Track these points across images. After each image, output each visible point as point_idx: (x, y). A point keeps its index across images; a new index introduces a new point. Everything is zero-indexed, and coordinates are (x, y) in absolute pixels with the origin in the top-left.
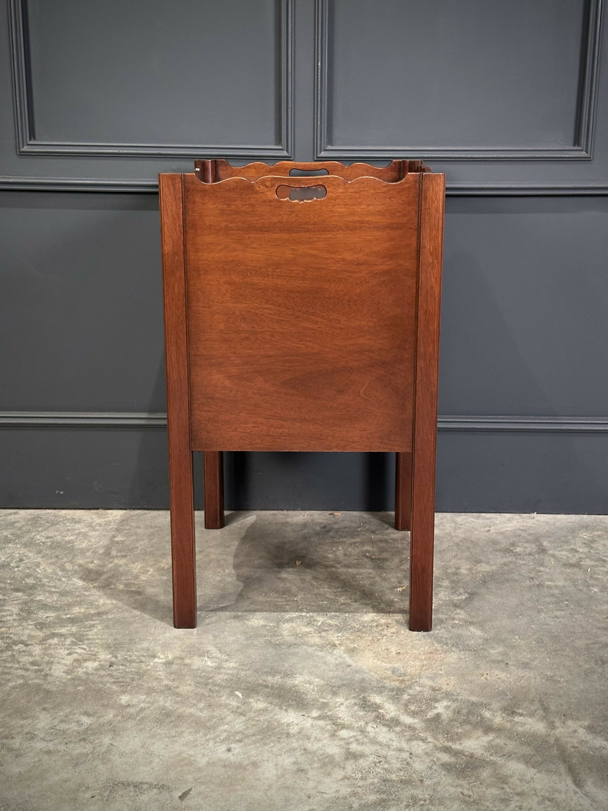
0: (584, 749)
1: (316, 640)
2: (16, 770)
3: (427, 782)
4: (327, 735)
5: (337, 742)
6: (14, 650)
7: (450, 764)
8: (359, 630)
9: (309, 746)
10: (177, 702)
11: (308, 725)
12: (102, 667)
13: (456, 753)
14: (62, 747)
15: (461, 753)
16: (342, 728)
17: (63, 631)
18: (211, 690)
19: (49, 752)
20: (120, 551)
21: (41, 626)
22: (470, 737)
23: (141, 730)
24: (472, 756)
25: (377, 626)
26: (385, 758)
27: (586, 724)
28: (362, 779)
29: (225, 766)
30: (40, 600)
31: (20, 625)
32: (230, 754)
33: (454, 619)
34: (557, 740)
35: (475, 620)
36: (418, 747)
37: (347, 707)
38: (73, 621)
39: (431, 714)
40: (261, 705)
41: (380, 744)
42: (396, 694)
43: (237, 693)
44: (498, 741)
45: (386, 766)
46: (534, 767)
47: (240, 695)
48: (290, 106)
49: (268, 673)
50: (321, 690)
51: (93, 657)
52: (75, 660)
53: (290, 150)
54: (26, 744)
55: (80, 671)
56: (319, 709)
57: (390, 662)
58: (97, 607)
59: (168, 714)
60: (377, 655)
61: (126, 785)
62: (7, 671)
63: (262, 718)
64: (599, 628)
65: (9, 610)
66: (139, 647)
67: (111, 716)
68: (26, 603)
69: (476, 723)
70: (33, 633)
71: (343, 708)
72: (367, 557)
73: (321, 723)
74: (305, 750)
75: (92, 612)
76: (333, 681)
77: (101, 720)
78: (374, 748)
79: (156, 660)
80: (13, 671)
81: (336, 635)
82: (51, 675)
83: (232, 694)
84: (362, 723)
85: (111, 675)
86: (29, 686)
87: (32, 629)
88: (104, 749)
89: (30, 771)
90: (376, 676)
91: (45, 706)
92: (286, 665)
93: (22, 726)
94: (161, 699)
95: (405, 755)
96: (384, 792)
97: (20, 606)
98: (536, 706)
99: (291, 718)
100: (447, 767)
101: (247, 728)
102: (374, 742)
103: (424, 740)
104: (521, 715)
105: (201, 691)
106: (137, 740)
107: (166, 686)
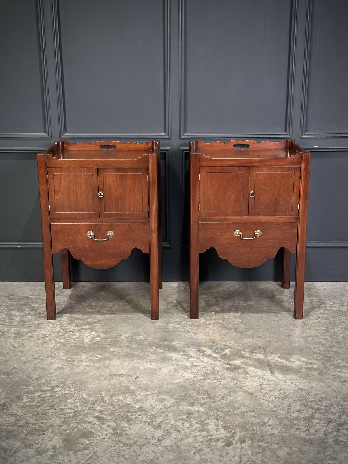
0: (276, 363)
1: (182, 329)
2: (77, 371)
3: (220, 373)
4: (185, 360)
5: (189, 362)
6: (68, 334)
7: (228, 368)
8: (198, 326)
9: (179, 363)
10: (131, 350)
11: (179, 357)
12: (102, 339)
13: (231, 365)
14: (92, 364)
15: (233, 364)
16: (191, 358)
17: (86, 327)
18: (143, 347)
19: (88, 366)
20: (103, 298)
21: (77, 325)
22: (236, 360)
23: (119, 359)
24: (236, 365)
25: (205, 324)
26: (206, 366)
27: (279, 355)
28: (197, 372)
29: (150, 369)
30: (75, 317)
31: (69, 325)
32: (151, 366)
33: (235, 322)
34: (267, 360)
35: (243, 322)
36: (218, 363)
37: (193, 351)
38: (89, 324)
39: (223, 353)
40: (162, 351)
41: (205, 362)
42: (211, 347)
43: (153, 347)
44: (246, 361)
45: (206, 369)
46: (258, 368)
47: (154, 348)
48: (169, 118)
49: (164, 341)
50: (184, 346)
51: (99, 336)
52: (92, 337)
53: (169, 135)
54: (79, 364)
55: (95, 341)
56: (183, 352)
57: (209, 337)
58: (97, 319)
59: (128, 354)
60: (205, 334)
61: (116, 375)
62: (67, 341)
63: (162, 355)
64: (290, 324)
65: (64, 320)
66: (115, 332)
67: (108, 355)
68: (70, 318)
69: (239, 356)
70: (75, 328)
71: (191, 352)
72: (203, 299)
73: (184, 356)
74: (178, 364)
75: (96, 321)
76: (188, 343)
77: (105, 356)
78: (202, 364)
79: (122, 337)
80: (69, 341)
81: (190, 328)
82: (84, 342)
83: (151, 347)
84: (198, 356)
85: (106, 342)
86: (77, 345)
87: (74, 327)
88: (107, 365)
89: (82, 371)
90: (204, 341)
91: (84, 352)
92: (171, 338)
93: (77, 358)
94: (125, 349)
95: (213, 366)
96: (205, 376)
97: (68, 319)
98: (262, 350)
99: (173, 355)
100: (227, 369)
101: (157, 358)
102: (202, 362)
103: (220, 361)
104: (256, 353)
105: (139, 347)
106: (118, 362)
107: (127, 345)
